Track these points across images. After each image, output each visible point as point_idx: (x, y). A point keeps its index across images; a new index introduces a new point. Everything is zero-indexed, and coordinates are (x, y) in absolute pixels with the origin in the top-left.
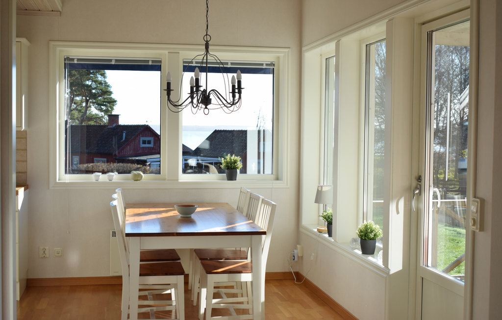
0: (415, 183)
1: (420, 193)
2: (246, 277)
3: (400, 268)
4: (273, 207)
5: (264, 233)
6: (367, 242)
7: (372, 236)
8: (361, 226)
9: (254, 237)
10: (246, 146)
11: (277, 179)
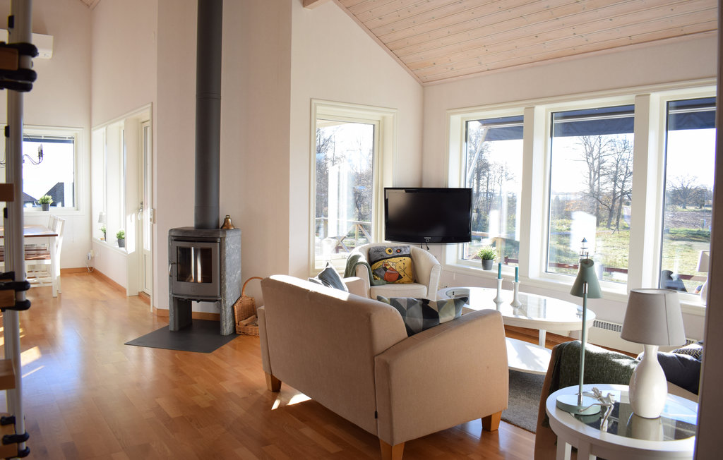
0: (140, 206)
1: (142, 211)
2: (47, 262)
3: (134, 250)
4: (63, 221)
5: (57, 235)
6: (121, 241)
7: (123, 237)
8: (118, 232)
9: (51, 237)
10: (63, 195)
11: (77, 210)
